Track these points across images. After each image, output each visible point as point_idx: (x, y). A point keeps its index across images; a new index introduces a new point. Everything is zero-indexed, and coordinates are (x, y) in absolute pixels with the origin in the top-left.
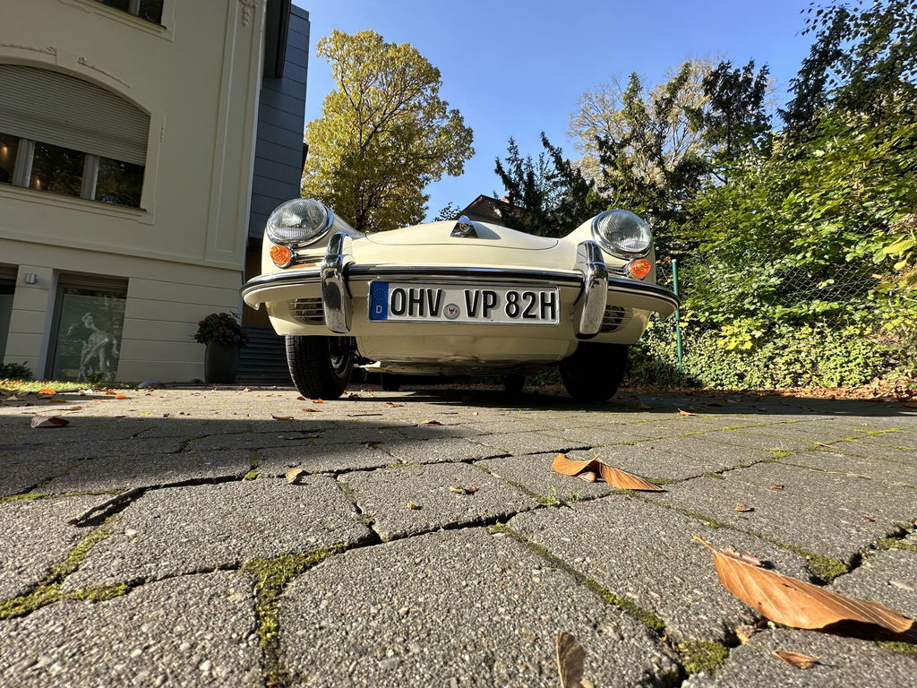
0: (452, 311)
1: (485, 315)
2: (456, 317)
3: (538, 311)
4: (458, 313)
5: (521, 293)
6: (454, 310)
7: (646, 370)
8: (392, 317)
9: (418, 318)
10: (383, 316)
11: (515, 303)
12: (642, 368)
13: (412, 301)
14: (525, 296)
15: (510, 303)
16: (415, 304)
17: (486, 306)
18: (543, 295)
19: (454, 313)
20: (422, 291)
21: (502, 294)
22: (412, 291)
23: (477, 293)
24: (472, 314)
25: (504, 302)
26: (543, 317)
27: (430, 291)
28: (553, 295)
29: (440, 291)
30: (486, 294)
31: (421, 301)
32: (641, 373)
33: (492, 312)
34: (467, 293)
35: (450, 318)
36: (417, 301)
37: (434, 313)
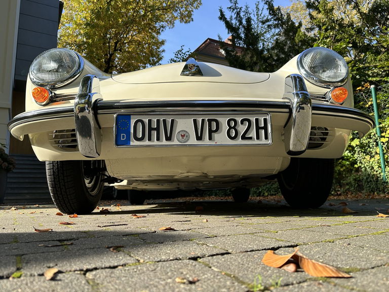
0: (183, 136)
1: (210, 138)
2: (187, 141)
3: (253, 133)
4: (188, 137)
5: (239, 119)
6: (184, 135)
7: (355, 180)
8: (134, 143)
9: (156, 143)
10: (127, 142)
11: (234, 128)
12: (351, 179)
13: (151, 129)
14: (242, 122)
15: (230, 128)
16: (153, 132)
17: (211, 132)
18: (257, 120)
19: (185, 138)
20: (158, 121)
21: (224, 121)
22: (150, 121)
23: (203, 121)
24: (199, 138)
25: (225, 127)
26: (258, 138)
27: (164, 121)
28: (265, 120)
29: (173, 121)
30: (210, 121)
31: (158, 129)
32: (350, 183)
33: (216, 136)
34: (195, 121)
35: (180, 142)
36: (154, 129)
37: (169, 138)
